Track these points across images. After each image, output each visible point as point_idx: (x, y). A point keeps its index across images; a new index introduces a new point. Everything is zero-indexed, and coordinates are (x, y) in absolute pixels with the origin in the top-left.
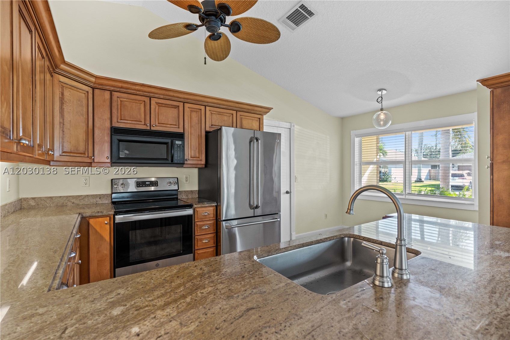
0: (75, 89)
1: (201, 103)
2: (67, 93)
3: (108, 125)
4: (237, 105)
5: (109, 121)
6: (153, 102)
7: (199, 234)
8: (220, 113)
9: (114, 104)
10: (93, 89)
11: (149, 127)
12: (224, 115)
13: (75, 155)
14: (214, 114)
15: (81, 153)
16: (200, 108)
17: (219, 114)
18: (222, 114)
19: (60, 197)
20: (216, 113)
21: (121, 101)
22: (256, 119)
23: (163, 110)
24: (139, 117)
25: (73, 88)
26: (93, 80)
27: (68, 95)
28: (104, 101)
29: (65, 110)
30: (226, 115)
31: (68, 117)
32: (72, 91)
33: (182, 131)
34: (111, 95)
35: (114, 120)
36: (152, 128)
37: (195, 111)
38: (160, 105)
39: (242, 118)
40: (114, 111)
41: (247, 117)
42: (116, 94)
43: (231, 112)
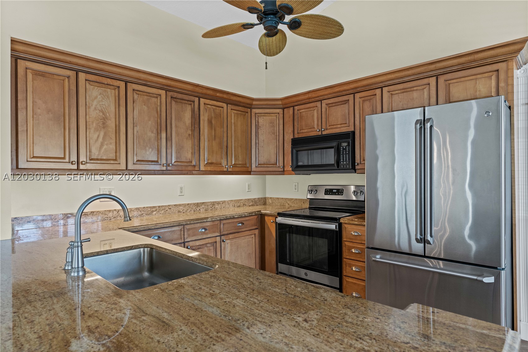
0: (268, 115)
1: (374, 86)
2: (261, 120)
3: (292, 137)
4: (432, 67)
5: (292, 134)
6: (324, 105)
7: (348, 257)
8: (405, 90)
9: (296, 117)
10: (283, 109)
11: (320, 132)
12: (413, 90)
13: (268, 166)
14: (396, 94)
15: (273, 164)
16: (375, 94)
17: (403, 92)
18: (409, 90)
19: (282, 198)
20: (399, 92)
21: (300, 113)
22: (486, 75)
23: (333, 109)
24: (313, 124)
25: (266, 115)
26: (280, 102)
27: (262, 121)
28: (290, 117)
29: (260, 133)
30: (417, 90)
31: (261, 137)
32: (264, 117)
33: (353, 130)
34: (294, 110)
35: (296, 132)
36: (324, 133)
37: (367, 100)
38: (331, 105)
39: (449, 84)
40: (296, 124)
41: (463, 79)
42: (296, 108)
43: (426, 81)
